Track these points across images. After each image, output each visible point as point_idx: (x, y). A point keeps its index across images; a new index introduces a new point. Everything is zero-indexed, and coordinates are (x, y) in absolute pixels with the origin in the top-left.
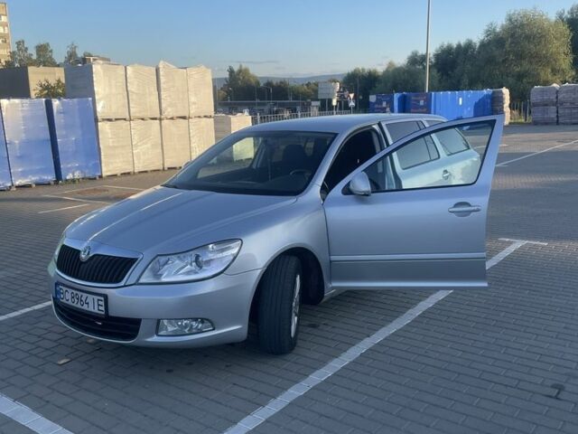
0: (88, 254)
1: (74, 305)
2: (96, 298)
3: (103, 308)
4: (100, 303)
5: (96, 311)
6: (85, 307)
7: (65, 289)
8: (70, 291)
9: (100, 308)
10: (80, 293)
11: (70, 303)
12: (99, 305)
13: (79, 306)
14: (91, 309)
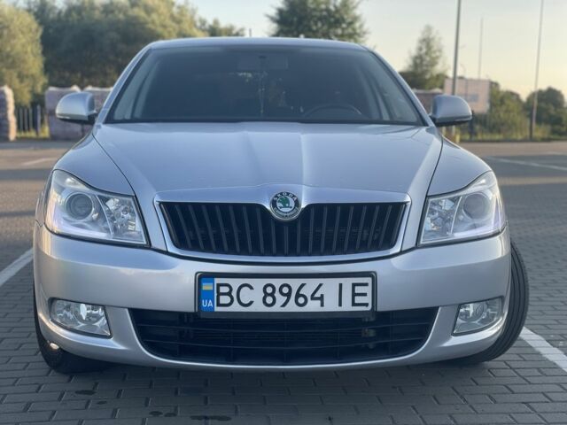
0: (297, 203)
1: (277, 308)
2: (348, 282)
3: (368, 299)
4: (358, 290)
5: (347, 306)
6: (313, 306)
7: (235, 283)
8: (259, 284)
9: (358, 300)
10: (295, 284)
11: (258, 307)
12: (354, 295)
13: (292, 307)
14: (331, 305)
